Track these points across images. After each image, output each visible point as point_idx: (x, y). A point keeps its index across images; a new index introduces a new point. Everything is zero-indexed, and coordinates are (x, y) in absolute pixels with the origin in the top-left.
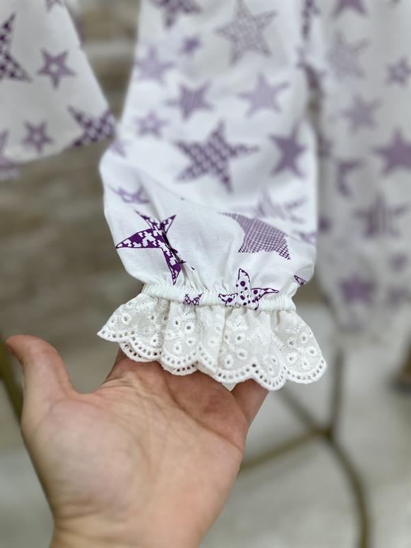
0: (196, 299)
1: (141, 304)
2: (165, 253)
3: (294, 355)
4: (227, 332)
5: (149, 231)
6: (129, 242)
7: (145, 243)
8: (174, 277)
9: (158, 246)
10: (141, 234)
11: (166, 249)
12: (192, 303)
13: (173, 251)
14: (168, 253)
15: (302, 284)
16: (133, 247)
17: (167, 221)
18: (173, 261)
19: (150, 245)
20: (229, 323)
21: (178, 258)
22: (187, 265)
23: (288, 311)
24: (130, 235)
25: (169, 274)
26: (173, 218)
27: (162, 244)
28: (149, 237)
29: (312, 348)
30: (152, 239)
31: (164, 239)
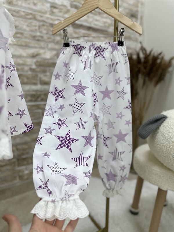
0: (54, 200)
1: (41, 203)
2: (47, 190)
3: (80, 211)
4: (62, 207)
5: (43, 185)
6: (38, 188)
7: (42, 188)
8: (49, 195)
9: (45, 188)
10: (41, 186)
11: (47, 189)
12: (53, 201)
13: (49, 189)
14: (48, 190)
15: (83, 190)
16: (39, 189)
17: (47, 181)
18: (49, 192)
19: (44, 188)
20: (62, 205)
21: (50, 191)
22: (53, 192)
23: (77, 199)
24: (38, 186)
25: (48, 195)
26: (49, 180)
27: (46, 188)
28: (43, 186)
29: (84, 208)
30: (44, 187)
31: (47, 187)
